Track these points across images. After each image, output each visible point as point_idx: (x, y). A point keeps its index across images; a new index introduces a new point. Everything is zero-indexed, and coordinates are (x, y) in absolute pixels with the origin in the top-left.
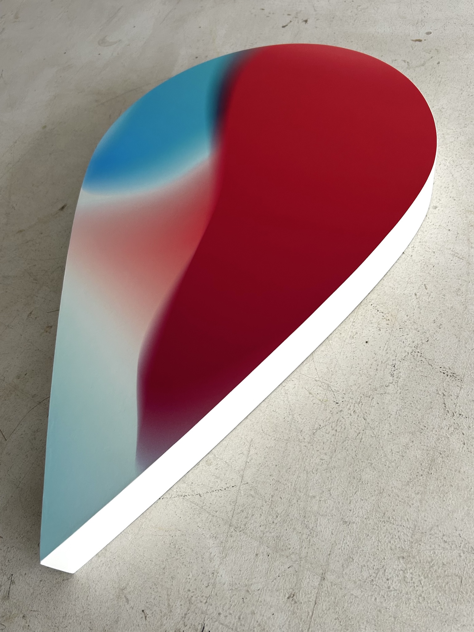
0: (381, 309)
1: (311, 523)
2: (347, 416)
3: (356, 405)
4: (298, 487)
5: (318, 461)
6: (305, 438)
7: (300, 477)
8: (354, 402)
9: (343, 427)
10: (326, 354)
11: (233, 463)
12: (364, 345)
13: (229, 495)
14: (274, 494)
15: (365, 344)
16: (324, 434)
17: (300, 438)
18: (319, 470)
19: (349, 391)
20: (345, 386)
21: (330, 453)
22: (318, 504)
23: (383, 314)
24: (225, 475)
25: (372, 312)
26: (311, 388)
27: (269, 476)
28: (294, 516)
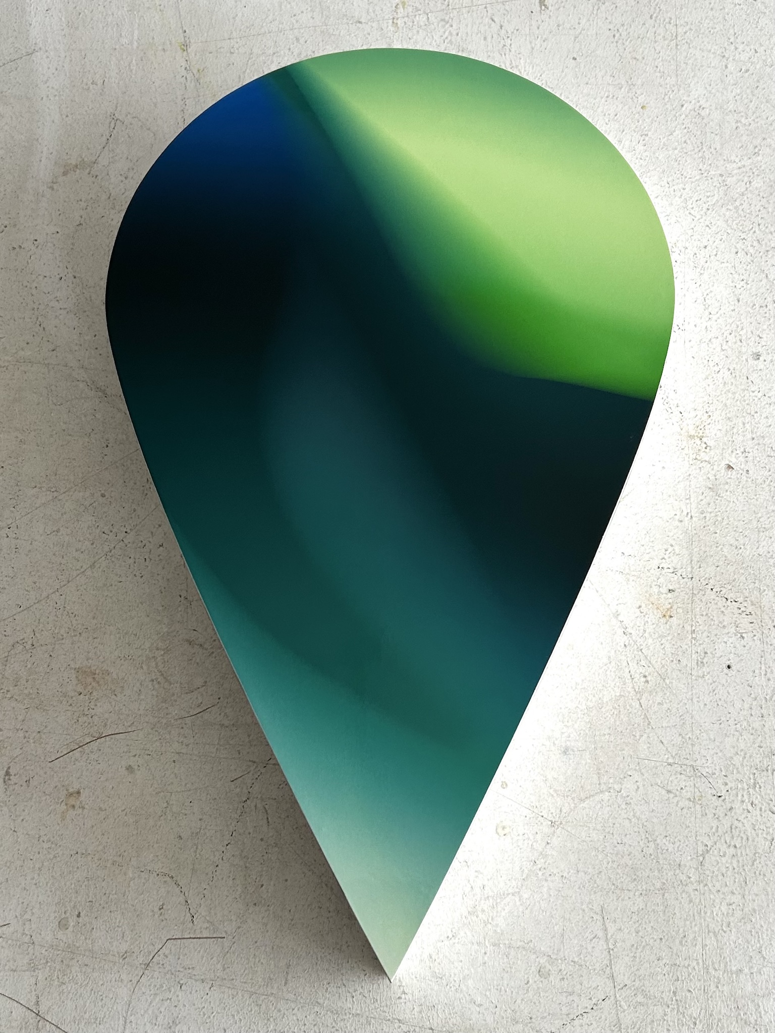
0: (731, 596)
1: (751, 1014)
2: (743, 816)
3: (751, 790)
4: (710, 963)
5: (724, 908)
6: (691, 875)
7: (707, 945)
8: (746, 787)
9: (745, 838)
10: (669, 709)
11: (586, 959)
12: (727, 674)
13: (603, 1016)
14: (676, 988)
15: (726, 670)
16: (718, 858)
17: (681, 878)
18: (732, 924)
19: (731, 768)
20: (721, 760)
21: (738, 889)
22: (750, 980)
23: (737, 605)
24: (581, 985)
25: (717, 604)
26: (666, 781)
27: (656, 962)
28: (720, 1013)
